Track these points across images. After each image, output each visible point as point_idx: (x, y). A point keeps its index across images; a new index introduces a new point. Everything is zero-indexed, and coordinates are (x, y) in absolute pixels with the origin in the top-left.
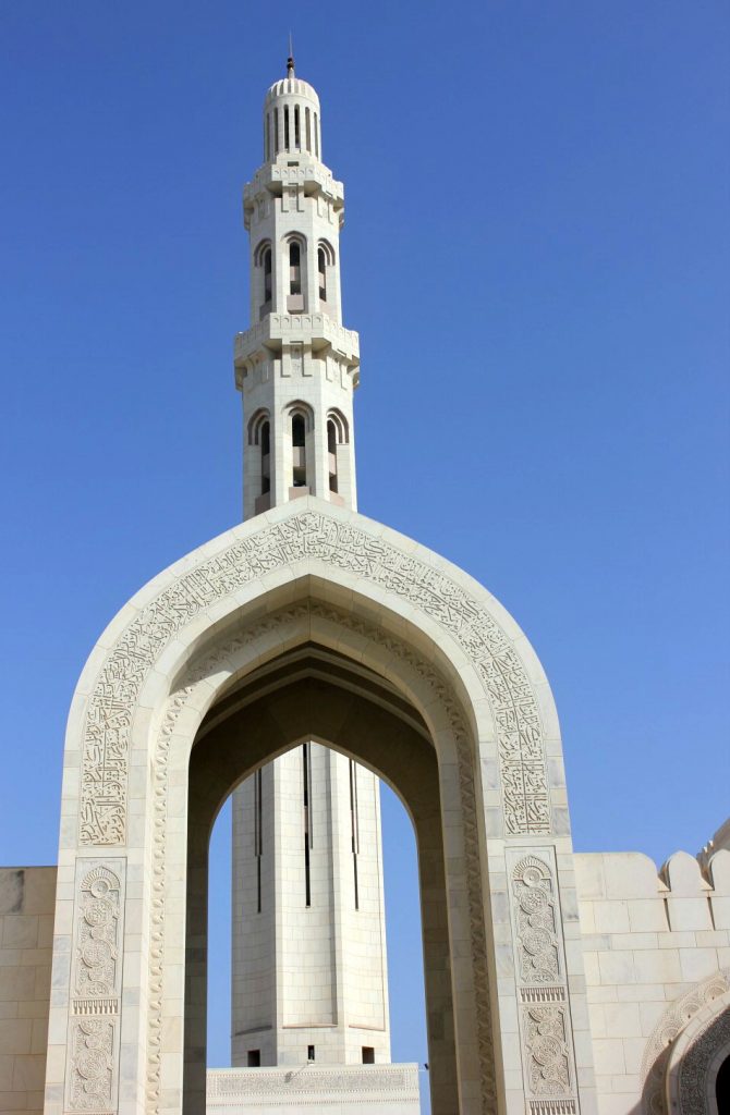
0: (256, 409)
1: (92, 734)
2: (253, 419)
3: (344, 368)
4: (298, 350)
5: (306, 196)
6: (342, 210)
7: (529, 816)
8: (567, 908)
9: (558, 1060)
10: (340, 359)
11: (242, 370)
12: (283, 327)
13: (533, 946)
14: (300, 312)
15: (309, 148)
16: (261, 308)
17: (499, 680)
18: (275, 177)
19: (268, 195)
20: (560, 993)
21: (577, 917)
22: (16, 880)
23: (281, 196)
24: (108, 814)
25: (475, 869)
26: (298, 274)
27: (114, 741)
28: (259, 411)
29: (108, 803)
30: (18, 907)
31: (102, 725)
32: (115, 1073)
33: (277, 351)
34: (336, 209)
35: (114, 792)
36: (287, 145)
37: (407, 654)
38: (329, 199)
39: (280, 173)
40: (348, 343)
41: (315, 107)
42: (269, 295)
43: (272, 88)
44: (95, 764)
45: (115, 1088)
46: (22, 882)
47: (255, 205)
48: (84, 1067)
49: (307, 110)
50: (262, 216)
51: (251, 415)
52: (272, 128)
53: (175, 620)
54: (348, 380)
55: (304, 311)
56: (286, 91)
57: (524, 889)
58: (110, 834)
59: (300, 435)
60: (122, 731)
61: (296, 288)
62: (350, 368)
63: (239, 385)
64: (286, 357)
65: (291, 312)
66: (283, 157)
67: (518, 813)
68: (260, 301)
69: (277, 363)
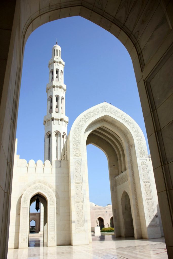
0: (50, 96)
1: (74, 138)
2: (49, 97)
3: (64, 91)
4: (57, 87)
5: (59, 63)
6: (64, 66)
7: (143, 155)
8: (149, 169)
9: (149, 192)
10: (63, 89)
11: (48, 89)
12: (55, 83)
13: (145, 175)
14: (57, 81)
15: (59, 56)
16: (51, 80)
17: (137, 134)
18: (54, 60)
19: (53, 63)
20: (149, 182)
21: (150, 170)
22: (59, 162)
23: (55, 63)
24: (78, 151)
25: (132, 163)
26: (57, 75)
27: (78, 139)
28: (51, 96)
29: (78, 150)
30: (60, 167)
31: (75, 137)
32: (83, 194)
33: (54, 87)
34: (63, 66)
35: (78, 148)
36: (56, 55)
37: (119, 129)
38: (62, 64)
39: (55, 59)
40: (65, 87)
41: (60, 50)
42: (52, 78)
43: (54, 46)
44: (75, 143)
45: (83, 196)
46: (61, 163)
47: (51, 64)
48: (77, 193)
49: (59, 50)
50: (52, 65)
51: (49, 96)
52: (54, 52)
53: (86, 120)
54: (64, 92)
55: (58, 81)
56: (56, 47)
57: (143, 166)
58: (78, 155)
59: (57, 100)
60: (79, 138)
61: (57, 77)
62: (65, 91)
63: (47, 92)
64: (55, 88)
65: (56, 81)
66: (56, 57)
67: (141, 154)
68: (51, 79)
69: (54, 88)
